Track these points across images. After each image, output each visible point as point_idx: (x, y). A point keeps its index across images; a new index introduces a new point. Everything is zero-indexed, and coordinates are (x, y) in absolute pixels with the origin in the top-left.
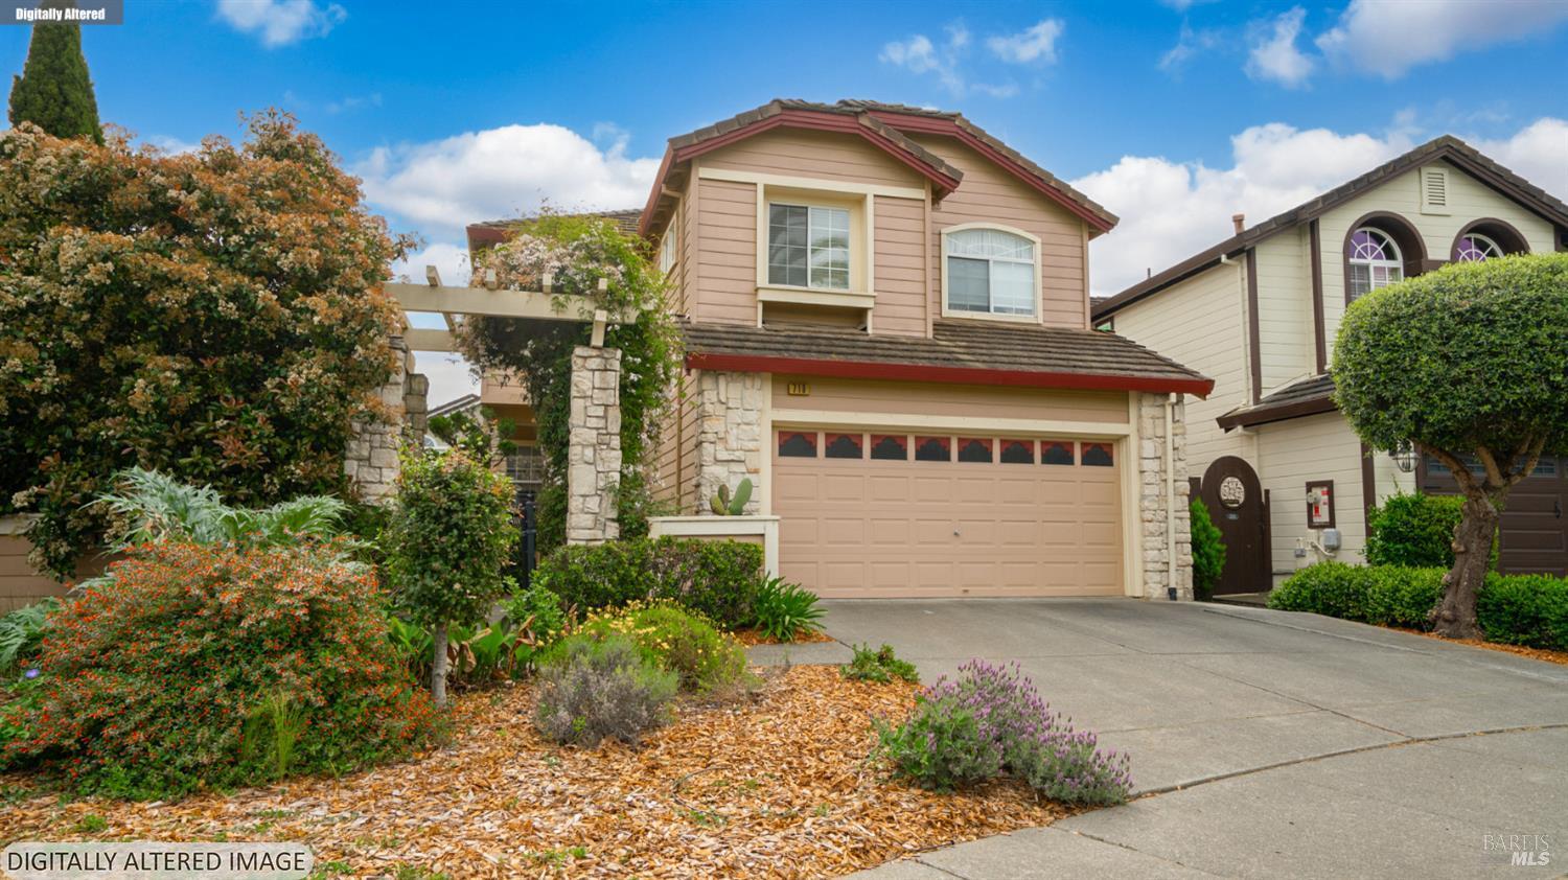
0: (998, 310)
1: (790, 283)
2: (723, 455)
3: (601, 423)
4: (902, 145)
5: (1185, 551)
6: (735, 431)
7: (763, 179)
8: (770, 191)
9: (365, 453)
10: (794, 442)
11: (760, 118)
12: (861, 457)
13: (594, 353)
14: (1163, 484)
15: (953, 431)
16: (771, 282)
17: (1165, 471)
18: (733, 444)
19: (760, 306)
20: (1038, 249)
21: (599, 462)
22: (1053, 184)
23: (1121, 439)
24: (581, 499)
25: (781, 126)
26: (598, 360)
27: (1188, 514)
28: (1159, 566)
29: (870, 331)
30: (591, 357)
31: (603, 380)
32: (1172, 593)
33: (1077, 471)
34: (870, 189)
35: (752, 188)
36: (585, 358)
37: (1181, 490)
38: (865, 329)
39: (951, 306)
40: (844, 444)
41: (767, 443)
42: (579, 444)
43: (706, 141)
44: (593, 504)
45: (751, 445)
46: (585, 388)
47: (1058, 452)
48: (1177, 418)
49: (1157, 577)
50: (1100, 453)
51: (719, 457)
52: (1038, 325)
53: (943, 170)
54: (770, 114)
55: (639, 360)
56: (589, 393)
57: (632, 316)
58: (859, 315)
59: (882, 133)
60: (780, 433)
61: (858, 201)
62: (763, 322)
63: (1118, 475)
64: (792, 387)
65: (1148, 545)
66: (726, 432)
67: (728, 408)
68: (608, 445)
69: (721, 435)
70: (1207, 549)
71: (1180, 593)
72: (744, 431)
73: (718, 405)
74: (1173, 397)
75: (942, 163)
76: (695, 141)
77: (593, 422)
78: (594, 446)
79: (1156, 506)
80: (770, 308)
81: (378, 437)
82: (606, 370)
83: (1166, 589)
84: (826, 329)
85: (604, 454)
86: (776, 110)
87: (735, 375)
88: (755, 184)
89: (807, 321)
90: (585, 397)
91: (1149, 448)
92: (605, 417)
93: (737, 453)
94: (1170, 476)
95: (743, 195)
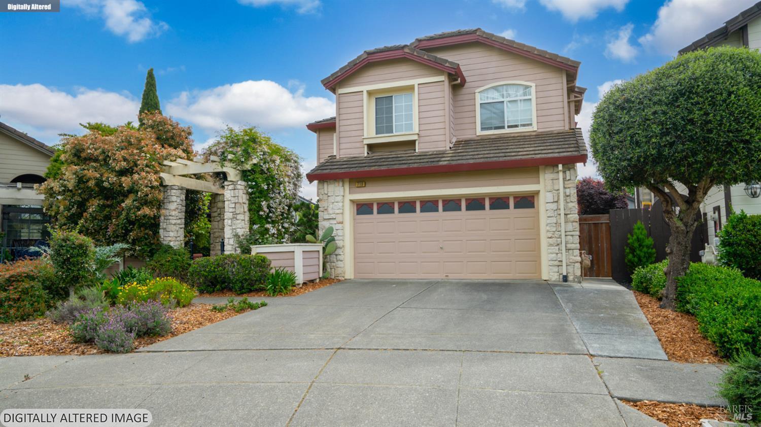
0: (509, 127)
1: (386, 133)
2: (327, 217)
3: (234, 210)
4: (425, 57)
5: (575, 254)
6: (331, 206)
7: (365, 88)
8: (370, 93)
9: (165, 227)
10: (363, 208)
11: (358, 62)
12: (393, 213)
13: (230, 183)
14: (558, 216)
15: (440, 197)
16: (376, 134)
17: (560, 209)
18: (331, 212)
19: (366, 147)
20: (533, 90)
21: (233, 225)
22: (536, 53)
23: (538, 193)
24: (228, 240)
25: (368, 63)
26: (232, 186)
27: (578, 233)
28: (557, 263)
29: (417, 151)
30: (230, 185)
31: (234, 193)
32: (565, 279)
33: (512, 212)
34: (415, 82)
35: (361, 93)
36: (228, 185)
37: (572, 219)
38: (415, 150)
39: (483, 129)
40: (385, 207)
41: (348, 211)
42: (227, 219)
43: (336, 78)
44: (231, 241)
45: (338, 211)
46: (228, 197)
47: (499, 202)
48: (568, 178)
49: (556, 269)
50: (526, 201)
51: (325, 217)
52: (535, 131)
53: (447, 65)
54: (363, 59)
55: (254, 183)
56: (230, 199)
57: (248, 167)
58: (413, 143)
59: (415, 54)
60: (358, 205)
61: (411, 88)
62: (368, 153)
63: (538, 213)
64: (357, 184)
65: (550, 251)
66: (328, 207)
67: (329, 196)
68: (236, 218)
69: (326, 208)
70: (638, 252)
71: (571, 278)
72: (335, 205)
73: (324, 195)
74: (560, 166)
75: (446, 61)
76: (331, 79)
77: (231, 210)
78: (231, 219)
79: (554, 229)
80: (371, 147)
81: (168, 221)
82: (235, 189)
83: (561, 276)
84: (400, 152)
85: (234, 222)
86: (365, 56)
87: (331, 181)
88: (363, 91)
89: (391, 150)
90: (229, 201)
91: (550, 197)
92: (235, 208)
93: (332, 215)
94: (562, 212)
95: (357, 97)
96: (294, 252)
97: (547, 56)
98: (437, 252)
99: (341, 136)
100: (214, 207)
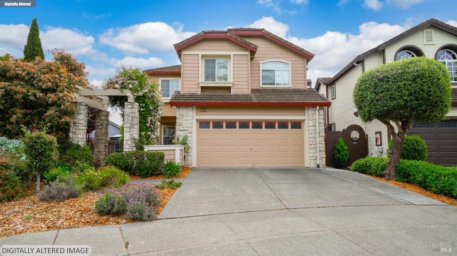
0: (277, 84)
1: (211, 81)
2: (181, 129)
3: (131, 122)
4: (239, 40)
5: (323, 154)
6: (185, 122)
7: (201, 53)
8: (203, 56)
9: (74, 131)
10: (203, 124)
11: (198, 37)
12: (223, 128)
13: (129, 104)
14: (315, 134)
15: (250, 120)
16: (205, 81)
17: (316, 130)
18: (184, 126)
19: (200, 88)
20: (290, 65)
21: (131, 132)
22: (293, 46)
23: (304, 120)
24: (126, 141)
25: (204, 38)
26: (130, 106)
27: (324, 143)
28: (314, 158)
29: (232, 93)
30: (128, 105)
31: (132, 111)
32: (318, 166)
33: (290, 131)
34: (232, 53)
35: (198, 56)
36: (127, 105)
37: (322, 135)
38: (230, 92)
39: (263, 84)
40: (218, 125)
41: (195, 125)
42: (126, 127)
43: (183, 44)
44: (129, 142)
45: (189, 126)
46: (127, 113)
47: (283, 125)
48: (320, 114)
49: (313, 161)
50: (297, 125)
51: (180, 129)
52: (290, 88)
53: (252, 46)
54: (201, 35)
55: (144, 105)
56: (128, 114)
57: (141, 94)
58: (229, 88)
59: (233, 37)
60: (200, 122)
61: (229, 57)
62: (201, 92)
63: (303, 131)
64: (201, 110)
65: (311, 152)
66: (182, 123)
67: (183, 116)
68: (133, 127)
69: (181, 123)
70: (342, 153)
71: (321, 166)
72: (187, 122)
73: (180, 115)
74: (318, 108)
75: (251, 44)
76: (180, 45)
77: (129, 122)
78: (129, 127)
79: (313, 140)
80: (203, 88)
81: (77, 127)
82: (133, 108)
83: (316, 165)
84: (219, 93)
85: (132, 129)
86: (203, 34)
87: (185, 107)
88: (199, 55)
89: (215, 91)
90: (127, 115)
91: (311, 123)
92: (132, 120)
93: (185, 128)
94: (318, 131)
95: (196, 58)
96: (175, 150)
97: (299, 49)
98: (248, 152)
99: (184, 80)
100: (98, 119)
